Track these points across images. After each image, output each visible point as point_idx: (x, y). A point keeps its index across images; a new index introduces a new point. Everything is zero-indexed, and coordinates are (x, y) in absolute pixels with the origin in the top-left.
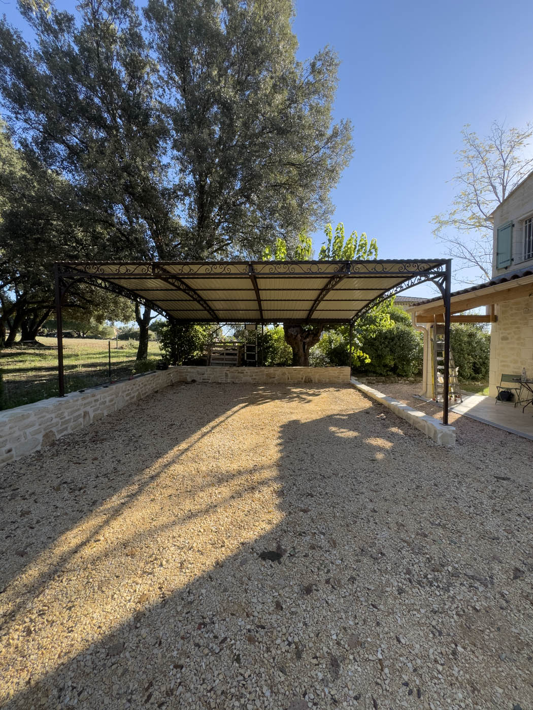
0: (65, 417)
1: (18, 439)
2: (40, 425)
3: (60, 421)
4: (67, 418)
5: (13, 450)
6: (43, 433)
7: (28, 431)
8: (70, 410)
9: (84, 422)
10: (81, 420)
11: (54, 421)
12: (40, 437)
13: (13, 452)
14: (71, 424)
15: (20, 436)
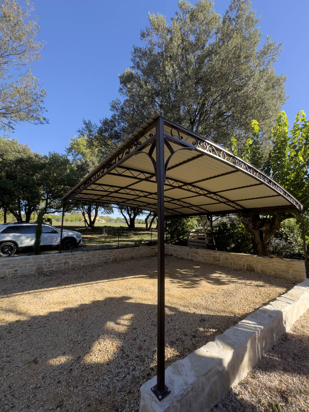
0: (51, 262)
1: (21, 267)
2: (34, 263)
3: (48, 264)
4: (53, 263)
5: (19, 271)
6: (36, 267)
7: (27, 265)
8: (55, 259)
9: (64, 266)
10: (63, 265)
11: (44, 263)
12: (34, 269)
13: (18, 272)
14: (55, 266)
15: (23, 266)
